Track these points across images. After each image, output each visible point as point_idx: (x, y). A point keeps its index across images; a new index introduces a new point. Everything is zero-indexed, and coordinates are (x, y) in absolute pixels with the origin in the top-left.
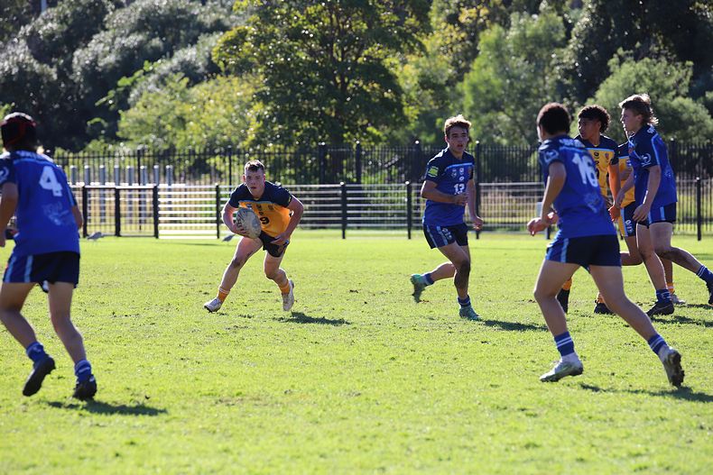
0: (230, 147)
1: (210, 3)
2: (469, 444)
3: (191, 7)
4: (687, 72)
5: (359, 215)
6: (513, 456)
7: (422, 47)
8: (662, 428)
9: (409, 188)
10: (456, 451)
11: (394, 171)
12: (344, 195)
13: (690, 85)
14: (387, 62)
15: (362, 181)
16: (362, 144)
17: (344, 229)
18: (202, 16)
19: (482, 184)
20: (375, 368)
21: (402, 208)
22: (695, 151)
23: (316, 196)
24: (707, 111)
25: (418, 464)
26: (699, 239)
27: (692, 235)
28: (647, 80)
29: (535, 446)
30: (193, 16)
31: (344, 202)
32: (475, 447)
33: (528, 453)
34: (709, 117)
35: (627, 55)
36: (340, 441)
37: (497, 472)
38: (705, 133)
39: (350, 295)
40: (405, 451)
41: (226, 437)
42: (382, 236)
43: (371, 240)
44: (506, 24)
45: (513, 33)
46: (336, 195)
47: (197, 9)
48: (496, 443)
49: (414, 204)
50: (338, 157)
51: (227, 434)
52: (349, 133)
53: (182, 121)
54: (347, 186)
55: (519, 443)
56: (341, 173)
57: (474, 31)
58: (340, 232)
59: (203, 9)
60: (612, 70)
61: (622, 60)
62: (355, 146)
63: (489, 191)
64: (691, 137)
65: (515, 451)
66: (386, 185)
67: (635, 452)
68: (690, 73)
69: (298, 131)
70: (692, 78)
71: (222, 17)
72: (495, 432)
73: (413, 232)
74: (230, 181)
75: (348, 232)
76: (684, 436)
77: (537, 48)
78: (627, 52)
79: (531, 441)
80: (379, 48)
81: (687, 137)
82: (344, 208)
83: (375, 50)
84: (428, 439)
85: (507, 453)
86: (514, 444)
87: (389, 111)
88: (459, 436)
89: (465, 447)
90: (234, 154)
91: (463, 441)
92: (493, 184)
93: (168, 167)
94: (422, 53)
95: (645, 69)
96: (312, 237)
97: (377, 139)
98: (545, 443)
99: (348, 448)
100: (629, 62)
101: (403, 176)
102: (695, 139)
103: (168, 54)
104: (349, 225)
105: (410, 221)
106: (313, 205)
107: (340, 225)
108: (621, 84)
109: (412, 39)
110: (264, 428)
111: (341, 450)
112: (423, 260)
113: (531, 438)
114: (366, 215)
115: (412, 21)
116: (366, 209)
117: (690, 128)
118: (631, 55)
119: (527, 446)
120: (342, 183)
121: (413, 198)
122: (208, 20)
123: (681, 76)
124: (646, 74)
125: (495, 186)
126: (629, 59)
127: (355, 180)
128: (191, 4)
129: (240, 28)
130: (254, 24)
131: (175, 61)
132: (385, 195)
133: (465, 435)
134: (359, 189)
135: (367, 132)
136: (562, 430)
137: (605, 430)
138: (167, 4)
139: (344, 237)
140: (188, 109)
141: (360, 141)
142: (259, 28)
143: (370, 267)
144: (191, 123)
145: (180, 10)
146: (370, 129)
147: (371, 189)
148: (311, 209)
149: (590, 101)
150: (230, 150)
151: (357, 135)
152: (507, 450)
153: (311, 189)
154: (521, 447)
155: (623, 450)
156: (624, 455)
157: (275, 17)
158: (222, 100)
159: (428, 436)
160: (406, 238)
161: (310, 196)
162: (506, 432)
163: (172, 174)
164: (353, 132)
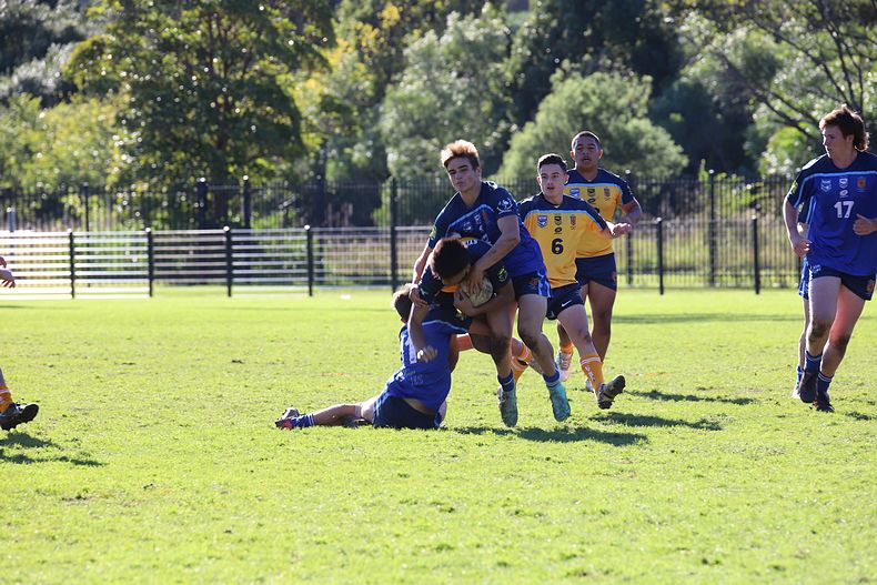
0: (86, 184)
1: (59, 7)
2: (368, 547)
3: (36, 12)
4: (644, 90)
5: (248, 268)
6: (421, 561)
7: (324, 62)
8: (603, 524)
9: (309, 234)
10: (352, 557)
11: (292, 213)
12: (230, 243)
13: (647, 104)
14: (281, 79)
15: (252, 224)
16: (252, 180)
17: (229, 284)
18: (50, 23)
19: (398, 228)
20: (259, 456)
21: (302, 258)
22: (656, 185)
23: (194, 244)
24: (669, 136)
25: (304, 573)
26: (662, 293)
27: (653, 288)
28: (594, 98)
29: (449, 548)
30: (39, 22)
31: (229, 251)
32: (376, 551)
33: (444, 556)
34: (672, 143)
35: (573, 69)
36: (210, 546)
37: (402, 581)
38: (667, 163)
39: (233, 366)
40: (289, 557)
41: (68, 544)
42: (277, 292)
43: (263, 298)
46: (220, 243)
47: (44, 13)
48: (402, 545)
49: (316, 254)
50: (223, 197)
51: (70, 541)
52: (236, 166)
53: (28, 152)
54: (234, 231)
55: (430, 546)
56: (226, 216)
59: (51, 15)
60: (554, 87)
61: (566, 75)
62: (242, 183)
63: (408, 236)
64: (650, 169)
65: (424, 556)
66: (282, 230)
67: (568, 554)
68: (648, 90)
69: (171, 163)
70: (651, 97)
71: (75, 23)
72: (401, 532)
73: (315, 288)
74: (87, 226)
75: (235, 289)
76: (628, 533)
78: (573, 65)
79: (445, 542)
80: (272, 62)
81: (645, 168)
82: (230, 259)
83: (267, 64)
84: (318, 543)
85: (414, 558)
86: (424, 547)
87: (284, 138)
88: (357, 538)
89: (363, 551)
90: (92, 194)
91: (362, 544)
92: (412, 228)
93: (9, 210)
94: (325, 69)
95: (593, 85)
96: (190, 295)
97: (270, 174)
98: (460, 544)
99: (218, 554)
100: (574, 78)
101: (302, 219)
102: (656, 171)
103: (8, 70)
104: (236, 280)
105: (310, 275)
106: (191, 256)
107: (224, 280)
108: (564, 103)
109: (312, 51)
110: (116, 532)
111: (210, 558)
112: (325, 321)
113: (444, 539)
114: (258, 267)
115: (310, 28)
116: (256, 259)
117: (649, 157)
118: (577, 70)
119: (440, 549)
120: (227, 228)
121: (316, 246)
122: (59, 27)
123: (637, 94)
124: (594, 93)
125: (415, 231)
126: (575, 74)
127: (243, 224)
128: (37, 7)
129: (96, 38)
130: (114, 32)
131: (15, 80)
132: (280, 242)
133: (365, 536)
134: (248, 235)
135: (256, 165)
136: (482, 529)
137: (534, 527)
138: (7, 7)
139: (230, 294)
140: (35, 137)
141: (250, 177)
142: (120, 37)
143: (259, 332)
144: (39, 155)
145: (22, 16)
146: (260, 161)
147: (263, 234)
148: (188, 260)
149: (529, 125)
150: (86, 187)
151: (246, 169)
152: (414, 554)
153: (188, 236)
154: (432, 550)
155: (554, 551)
156: (556, 557)
157: (140, 24)
158: (77, 125)
159: (319, 539)
160: (307, 295)
161: (187, 244)
162: (415, 532)
163: (14, 218)
164: (240, 165)
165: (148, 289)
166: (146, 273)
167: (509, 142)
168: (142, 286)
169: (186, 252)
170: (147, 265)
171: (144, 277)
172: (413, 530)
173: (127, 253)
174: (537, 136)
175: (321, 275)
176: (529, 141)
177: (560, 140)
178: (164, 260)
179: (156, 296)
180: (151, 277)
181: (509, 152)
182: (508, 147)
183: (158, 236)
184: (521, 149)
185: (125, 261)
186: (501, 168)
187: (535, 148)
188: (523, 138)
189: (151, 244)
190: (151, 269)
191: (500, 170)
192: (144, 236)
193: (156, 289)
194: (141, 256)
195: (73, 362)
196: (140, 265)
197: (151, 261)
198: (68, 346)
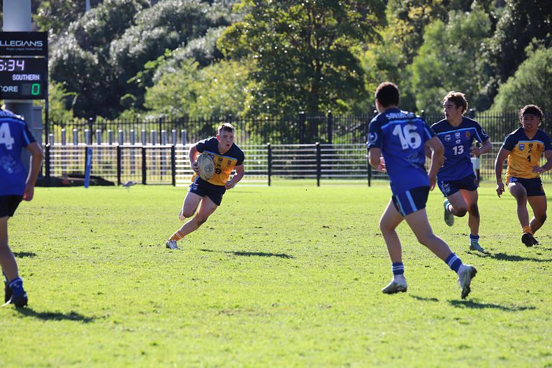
0: (230, 115)
1: (215, 4)
2: (415, 345)
3: (201, 7)
5: (330, 168)
6: (449, 355)
7: (380, 38)
10: (405, 351)
11: (358, 134)
12: (319, 153)
14: (352, 49)
15: (333, 141)
16: (332, 113)
17: (318, 179)
18: (210, 14)
20: (343, 286)
21: (364, 163)
23: (297, 153)
25: (375, 361)
29: (467, 347)
30: (203, 14)
31: (319, 158)
32: (420, 348)
33: (465, 352)
35: (540, 43)
36: (315, 343)
39: (323, 230)
40: (365, 351)
41: (227, 340)
42: (348, 183)
43: (339, 187)
44: (445, 19)
45: (451, 26)
46: (312, 153)
47: (205, 9)
48: (437, 345)
50: (314, 124)
51: (227, 338)
52: (323, 104)
53: (194, 95)
54: (321, 145)
55: (454, 345)
56: (317, 135)
57: (420, 25)
58: (315, 181)
59: (210, 9)
60: (528, 54)
61: (535, 47)
62: (327, 115)
65: (451, 351)
66: (351, 145)
67: (545, 352)
69: (283, 103)
71: (225, 15)
72: (436, 336)
73: (372, 181)
75: (322, 181)
77: (470, 39)
78: (540, 41)
79: (464, 343)
80: (346, 39)
82: (319, 163)
83: (342, 40)
84: (383, 342)
85: (445, 353)
86: (450, 346)
87: (354, 87)
88: (407, 339)
89: (412, 348)
90: (234, 121)
91: (410, 343)
93: (183, 131)
94: (380, 42)
96: (294, 185)
97: (344, 109)
98: (474, 345)
99: (321, 348)
100: (541, 48)
101: (364, 137)
103: (183, 44)
104: (322, 176)
105: (369, 173)
106: (295, 160)
107: (315, 176)
108: (535, 66)
109: (372, 31)
110: (256, 333)
111: (315, 350)
113: (464, 341)
114: (336, 168)
115: (371, 17)
116: (336, 163)
118: (543, 43)
119: (461, 347)
120: (317, 143)
122: (214, 17)
126: (541, 46)
127: (327, 141)
128: (201, 5)
129: (238, 24)
130: (249, 20)
131: (189, 49)
132: (350, 152)
133: (412, 339)
134: (331, 147)
135: (336, 103)
136: (488, 335)
137: (521, 335)
138: (182, 5)
139: (318, 185)
140: (199, 86)
141: (331, 111)
142: (253, 23)
143: (339, 208)
144: (201, 97)
145: (192, 10)
146: (339, 101)
147: (340, 147)
148: (293, 163)
149: (511, 79)
150: (230, 117)
151: (329, 106)
152: (445, 350)
153: (293, 148)
154: (456, 348)
155: (536, 351)
156: (537, 355)
157: (265, 15)
158: (225, 79)
159: (384, 340)
160: (367, 186)
161: (292, 153)
162: (444, 336)
163: (186, 136)
164: (326, 103)
165: (267, 181)
166: (267, 171)
167: (498, 89)
168: (265, 179)
169: (292, 158)
170: (267, 166)
171: (265, 173)
172: (443, 335)
173: (255, 158)
174: (516, 86)
175: (376, 173)
176: (511, 88)
177: (530, 88)
178: (278, 163)
179: (273, 186)
180: (270, 174)
181: (498, 96)
182: (496, 93)
183: (274, 148)
184: (506, 94)
185: (253, 163)
186: (492, 106)
187: (514, 93)
188: (507, 87)
189: (269, 153)
190: (270, 168)
191: (492, 108)
192: (265, 148)
193: (273, 181)
194: (264, 160)
195: (224, 226)
196: (263, 166)
197: (269, 163)
198: (221, 216)
